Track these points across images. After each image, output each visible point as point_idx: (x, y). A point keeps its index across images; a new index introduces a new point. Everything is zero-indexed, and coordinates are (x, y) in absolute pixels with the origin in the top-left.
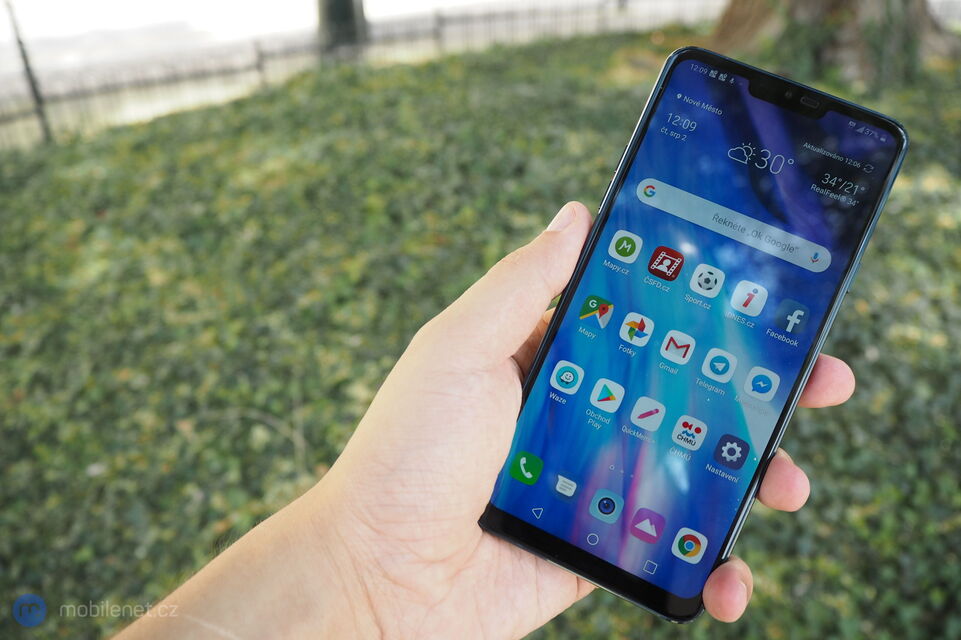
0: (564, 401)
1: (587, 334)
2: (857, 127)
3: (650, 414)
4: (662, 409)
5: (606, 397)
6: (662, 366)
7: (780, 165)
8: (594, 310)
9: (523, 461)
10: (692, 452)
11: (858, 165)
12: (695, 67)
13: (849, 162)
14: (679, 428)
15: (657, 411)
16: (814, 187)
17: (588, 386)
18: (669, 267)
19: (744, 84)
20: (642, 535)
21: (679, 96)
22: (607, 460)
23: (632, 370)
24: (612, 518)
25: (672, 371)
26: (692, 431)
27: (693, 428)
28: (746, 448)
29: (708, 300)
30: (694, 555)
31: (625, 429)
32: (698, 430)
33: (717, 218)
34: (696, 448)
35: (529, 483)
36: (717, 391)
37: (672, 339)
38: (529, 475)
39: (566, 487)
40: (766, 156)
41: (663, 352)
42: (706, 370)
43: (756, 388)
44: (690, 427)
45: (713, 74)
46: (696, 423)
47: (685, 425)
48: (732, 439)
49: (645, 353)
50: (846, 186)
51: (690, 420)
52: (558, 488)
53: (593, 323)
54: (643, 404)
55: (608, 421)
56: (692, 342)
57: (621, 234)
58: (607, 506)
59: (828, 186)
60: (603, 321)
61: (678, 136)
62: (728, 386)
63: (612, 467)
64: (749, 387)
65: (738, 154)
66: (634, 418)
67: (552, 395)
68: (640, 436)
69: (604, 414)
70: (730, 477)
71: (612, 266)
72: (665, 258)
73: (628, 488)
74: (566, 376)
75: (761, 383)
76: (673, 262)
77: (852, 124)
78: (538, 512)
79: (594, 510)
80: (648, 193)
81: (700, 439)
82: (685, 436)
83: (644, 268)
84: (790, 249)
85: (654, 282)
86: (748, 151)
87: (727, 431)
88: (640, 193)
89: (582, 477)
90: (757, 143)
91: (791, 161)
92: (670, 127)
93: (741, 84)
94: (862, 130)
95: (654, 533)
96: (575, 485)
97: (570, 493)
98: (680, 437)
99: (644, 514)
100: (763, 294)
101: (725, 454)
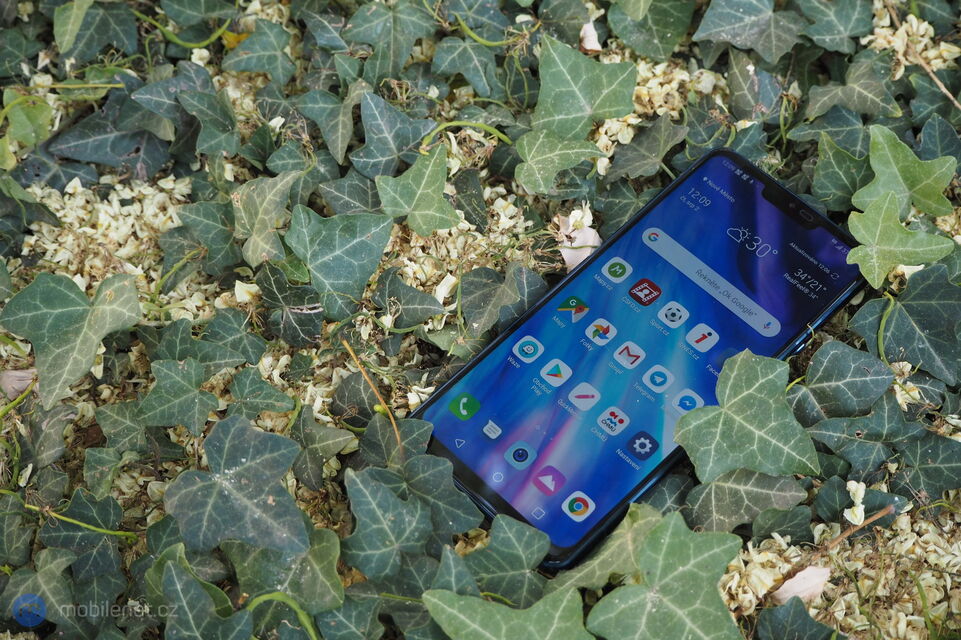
0: (518, 366)
1: (559, 323)
2: (838, 245)
3: (586, 397)
4: (598, 397)
6: (611, 365)
7: (765, 251)
8: (573, 307)
9: (464, 400)
10: (609, 436)
11: (828, 271)
12: (726, 163)
13: (821, 266)
14: (606, 415)
15: (593, 397)
16: (786, 275)
17: (542, 361)
18: (646, 296)
19: (760, 187)
20: (542, 487)
21: (705, 179)
22: (535, 422)
23: (583, 360)
24: (521, 466)
25: (618, 371)
26: (616, 420)
28: (656, 446)
29: (667, 328)
30: (580, 514)
31: (561, 402)
32: (621, 421)
33: (699, 272)
34: (613, 434)
35: (462, 419)
36: (649, 396)
37: (627, 348)
38: (464, 412)
39: (492, 430)
40: (757, 240)
41: (616, 355)
42: (646, 379)
43: (682, 404)
44: (616, 416)
45: (738, 172)
46: (621, 415)
47: (612, 414)
48: (647, 436)
49: (601, 350)
50: (813, 283)
51: (618, 412)
52: (485, 430)
53: (568, 316)
54: (583, 388)
55: (549, 392)
56: (643, 355)
57: (617, 260)
58: (520, 456)
59: (799, 279)
60: (576, 318)
61: (692, 206)
62: (658, 397)
63: (538, 427)
64: (676, 401)
65: (736, 234)
66: (572, 397)
67: (510, 359)
68: (570, 410)
69: (549, 386)
70: (633, 464)
71: (600, 281)
72: (646, 288)
73: (544, 448)
74: (527, 348)
75: (687, 402)
76: (651, 293)
77: (834, 241)
78: (459, 443)
79: (509, 455)
80: (652, 237)
81: (620, 428)
82: (608, 422)
83: (625, 290)
84: (750, 313)
85: (630, 302)
86: (744, 234)
87: (645, 429)
88: (645, 236)
89: (509, 427)
90: (754, 230)
91: (775, 252)
92: (689, 198)
93: (758, 186)
94: (840, 248)
95: (552, 488)
96: (500, 432)
97: (493, 436)
98: (603, 421)
99: (550, 470)
100: (715, 338)
101: (636, 446)
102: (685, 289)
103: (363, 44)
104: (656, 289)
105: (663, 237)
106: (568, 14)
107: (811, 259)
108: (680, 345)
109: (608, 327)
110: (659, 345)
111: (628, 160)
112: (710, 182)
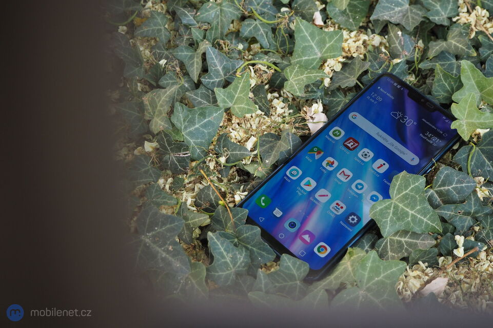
0: (290, 181)
1: (309, 160)
2: (445, 119)
3: (324, 196)
4: (330, 196)
5: (308, 184)
6: (336, 180)
7: (410, 122)
8: (315, 152)
9: (263, 198)
10: (336, 215)
11: (442, 133)
12: (389, 79)
13: (438, 130)
14: (334, 204)
15: (327, 196)
16: (421, 135)
17: (301, 178)
18: (352, 146)
19: (406, 91)
20: (304, 240)
21: (379, 88)
22: (299, 208)
23: (322, 178)
24: (293, 230)
25: (339, 183)
26: (339, 207)
27: (340, 206)
28: (359, 220)
29: (363, 161)
30: (323, 253)
31: (311, 199)
32: (342, 208)
33: (378, 134)
34: (338, 214)
35: (263, 208)
36: (355, 195)
37: (343, 171)
38: (263, 204)
39: (278, 213)
40: (406, 118)
41: (338, 175)
43: (372, 199)
44: (339, 206)
45: (395, 84)
46: (342, 204)
47: (337, 204)
48: (354, 215)
49: (330, 173)
50: (434, 138)
51: (340, 203)
52: (274, 213)
53: (313, 156)
54: (322, 191)
55: (305, 194)
56: (351, 175)
57: (337, 128)
58: (292, 225)
59: (427, 136)
60: (317, 157)
61: (373, 101)
62: (360, 196)
63: (300, 211)
64: (369, 197)
65: (396, 115)
66: (317, 196)
67: (285, 178)
68: (316, 202)
69: (305, 191)
70: (349, 229)
71: (329, 138)
72: (351, 142)
73: (304, 221)
74: (293, 172)
75: (374, 198)
77: (444, 118)
78: (261, 219)
79: (286, 225)
80: (353, 117)
81: (341, 211)
82: (335, 208)
83: (341, 143)
84: (404, 154)
85: (344, 149)
86: (399, 115)
87: (353, 211)
88: (350, 116)
89: (286, 211)
90: (404, 113)
91: (415, 123)
92: (371, 97)
93: (405, 91)
94: (447, 121)
95: (309, 241)
96: (282, 213)
97: (278, 216)
98: (333, 208)
99: (307, 232)
100: (387, 166)
101: (350, 219)
102: (371, 142)
103: (206, 22)
104: (357, 142)
105: (359, 116)
106: (307, 7)
107: (433, 127)
108: (370, 170)
109: (333, 161)
110: (359, 170)
111: (339, 79)
112: (381, 90)
